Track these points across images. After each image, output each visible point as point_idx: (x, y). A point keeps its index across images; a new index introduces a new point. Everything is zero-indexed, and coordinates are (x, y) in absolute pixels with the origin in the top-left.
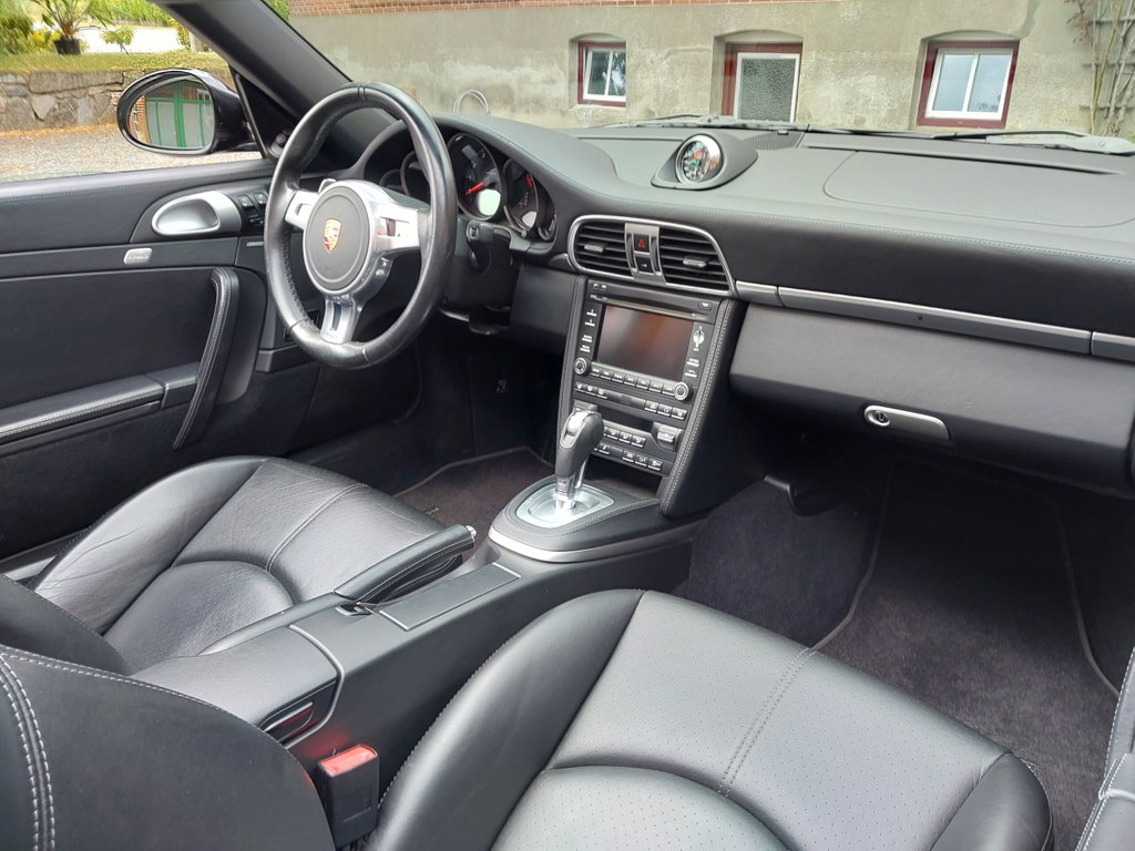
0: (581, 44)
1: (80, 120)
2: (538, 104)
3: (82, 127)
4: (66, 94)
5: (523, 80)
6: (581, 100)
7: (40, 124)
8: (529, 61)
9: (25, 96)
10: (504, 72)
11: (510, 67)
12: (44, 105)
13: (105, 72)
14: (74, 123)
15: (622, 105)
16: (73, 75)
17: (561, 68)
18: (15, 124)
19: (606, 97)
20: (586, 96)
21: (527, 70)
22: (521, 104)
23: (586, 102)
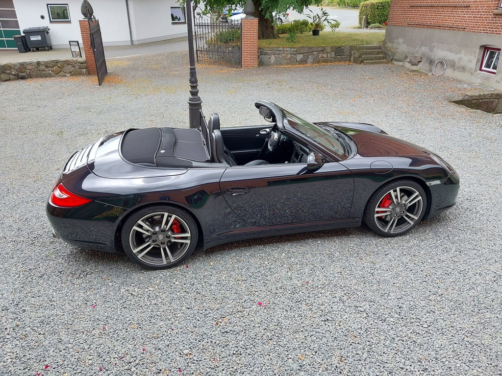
0: (485, 48)
1: (309, 62)
2: (463, 69)
3: (309, 65)
4: (306, 54)
5: (460, 59)
6: (481, 70)
7: (297, 63)
8: (463, 52)
9: (295, 55)
10: (454, 55)
11: (456, 53)
12: (299, 57)
13: (319, 47)
14: (307, 63)
15: (494, 73)
16: (310, 48)
17: (475, 56)
18: (291, 63)
19: (491, 70)
20: (483, 68)
21: (462, 55)
22: (458, 68)
23: (482, 70)
